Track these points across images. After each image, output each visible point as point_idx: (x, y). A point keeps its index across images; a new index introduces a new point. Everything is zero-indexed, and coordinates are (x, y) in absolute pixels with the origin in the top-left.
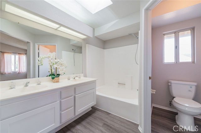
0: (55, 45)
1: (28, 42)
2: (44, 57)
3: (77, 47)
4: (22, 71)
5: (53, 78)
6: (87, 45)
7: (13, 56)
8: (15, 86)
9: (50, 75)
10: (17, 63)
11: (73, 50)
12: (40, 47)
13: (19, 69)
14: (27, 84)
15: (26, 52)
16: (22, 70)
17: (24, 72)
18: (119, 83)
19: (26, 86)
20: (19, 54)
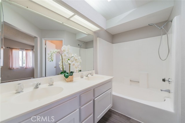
0: (62, 40)
1: (35, 37)
2: (55, 51)
3: (83, 43)
4: (29, 67)
5: (67, 77)
6: (98, 38)
7: (20, 52)
8: (23, 89)
9: (62, 72)
10: (24, 59)
11: (79, 45)
12: (47, 42)
13: (26, 64)
14: (37, 86)
15: (32, 48)
16: (29, 65)
17: (31, 67)
18: (130, 81)
19: (37, 87)
20: (26, 50)
